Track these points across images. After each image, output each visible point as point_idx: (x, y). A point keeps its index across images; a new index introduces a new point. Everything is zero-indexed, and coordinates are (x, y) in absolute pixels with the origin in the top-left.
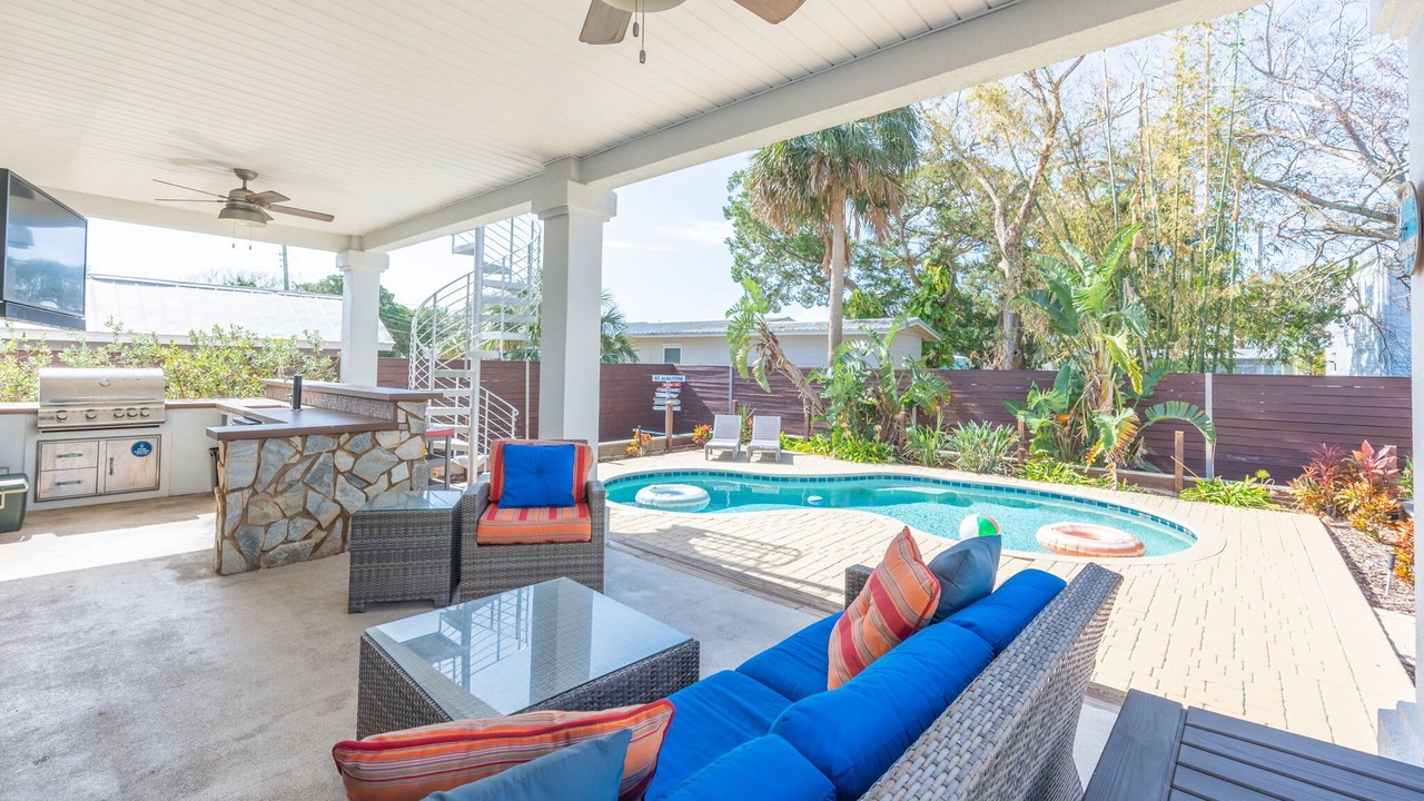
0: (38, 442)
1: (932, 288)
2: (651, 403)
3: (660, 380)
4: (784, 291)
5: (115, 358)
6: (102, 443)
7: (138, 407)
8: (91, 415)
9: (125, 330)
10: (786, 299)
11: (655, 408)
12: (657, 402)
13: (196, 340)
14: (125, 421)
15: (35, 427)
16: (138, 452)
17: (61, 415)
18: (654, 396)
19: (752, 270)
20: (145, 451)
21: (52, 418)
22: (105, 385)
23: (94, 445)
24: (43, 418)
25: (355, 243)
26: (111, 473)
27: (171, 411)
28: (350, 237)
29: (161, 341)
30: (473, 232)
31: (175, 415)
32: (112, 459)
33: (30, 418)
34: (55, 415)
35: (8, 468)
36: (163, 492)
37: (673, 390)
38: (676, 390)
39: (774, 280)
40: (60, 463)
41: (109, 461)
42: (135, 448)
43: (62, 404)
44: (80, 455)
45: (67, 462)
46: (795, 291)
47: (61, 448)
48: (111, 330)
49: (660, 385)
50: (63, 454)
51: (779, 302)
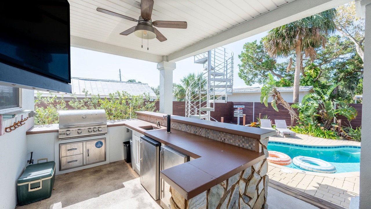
0: (60, 144)
1: (311, 76)
2: (233, 114)
3: (236, 107)
4: (253, 79)
5: (86, 105)
6: (84, 143)
7: (97, 127)
8: (80, 132)
9: (89, 93)
10: (253, 82)
11: (234, 116)
12: (235, 114)
13: (112, 97)
14: (93, 133)
15: (58, 138)
16: (98, 146)
17: (68, 133)
18: (233, 112)
19: (244, 74)
20: (100, 145)
21: (64, 134)
22: (84, 118)
23: (81, 144)
24: (61, 134)
25: (165, 58)
26: (88, 156)
27: (109, 128)
28: (163, 56)
29: (101, 97)
30: (207, 53)
31: (110, 129)
32: (88, 150)
33: (56, 134)
34: (65, 132)
35: (47, 159)
36: (108, 162)
37: (240, 110)
38: (241, 110)
39: (250, 77)
40: (69, 153)
41: (87, 151)
42: (96, 145)
43: (68, 127)
44: (76, 149)
45: (72, 152)
46: (256, 79)
47: (69, 147)
48: (84, 94)
49: (237, 109)
50: (70, 149)
51: (251, 83)
